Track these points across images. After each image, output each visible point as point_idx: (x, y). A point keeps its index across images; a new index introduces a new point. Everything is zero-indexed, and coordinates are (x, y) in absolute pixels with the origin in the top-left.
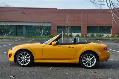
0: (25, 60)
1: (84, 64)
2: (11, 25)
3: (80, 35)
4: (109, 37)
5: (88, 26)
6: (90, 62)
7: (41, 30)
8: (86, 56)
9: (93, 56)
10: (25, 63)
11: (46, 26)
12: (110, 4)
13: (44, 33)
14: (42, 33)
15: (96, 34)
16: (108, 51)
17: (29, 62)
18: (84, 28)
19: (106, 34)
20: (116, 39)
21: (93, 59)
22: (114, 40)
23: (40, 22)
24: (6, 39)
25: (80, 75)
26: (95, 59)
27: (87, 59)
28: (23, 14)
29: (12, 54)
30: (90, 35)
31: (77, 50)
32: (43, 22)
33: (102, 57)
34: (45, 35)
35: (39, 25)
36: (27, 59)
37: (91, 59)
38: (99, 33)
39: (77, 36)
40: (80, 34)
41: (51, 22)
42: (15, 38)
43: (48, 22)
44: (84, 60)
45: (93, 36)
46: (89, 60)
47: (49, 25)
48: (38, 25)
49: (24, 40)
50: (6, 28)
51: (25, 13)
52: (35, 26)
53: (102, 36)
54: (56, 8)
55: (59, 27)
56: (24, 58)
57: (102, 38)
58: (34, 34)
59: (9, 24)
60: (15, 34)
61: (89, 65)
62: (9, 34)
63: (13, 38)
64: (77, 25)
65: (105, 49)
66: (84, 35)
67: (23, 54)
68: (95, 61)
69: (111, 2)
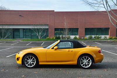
0: (32, 62)
1: (82, 65)
2: (8, 29)
3: (77, 38)
4: (107, 38)
5: (85, 28)
6: (87, 63)
7: (39, 33)
8: (83, 59)
9: (89, 58)
10: (31, 65)
11: (43, 29)
12: (107, 6)
13: (41, 36)
14: (39, 36)
15: (93, 36)
16: (101, 54)
17: (34, 64)
18: (82, 31)
19: (104, 36)
20: (113, 41)
21: (89, 60)
22: (112, 42)
23: (37, 25)
24: (3, 42)
25: (78, 74)
26: (91, 61)
27: (84, 61)
28: (20, 16)
29: (19, 58)
30: (88, 37)
31: (75, 53)
32: (41, 25)
33: (97, 59)
34: (43, 38)
35: (37, 28)
36: (33, 61)
37: (87, 61)
38: (97, 35)
39: (74, 38)
40: (78, 36)
41: (48, 25)
42: (12, 41)
43: (45, 25)
44: (81, 61)
45: (91, 38)
46: (85, 61)
47: (47, 27)
48: (35, 28)
49: (22, 43)
50: (3, 31)
51: (22, 16)
52: (33, 29)
53: (100, 38)
54: (54, 11)
55: (56, 29)
56: (30, 61)
57: (100, 40)
58: (32, 37)
59: (6, 27)
60: (12, 37)
61: (86, 66)
62: (6, 37)
63: (11, 41)
64: (75, 27)
65: (99, 52)
66: (81, 37)
67: (29, 58)
68: (91, 63)
69: (107, 4)
